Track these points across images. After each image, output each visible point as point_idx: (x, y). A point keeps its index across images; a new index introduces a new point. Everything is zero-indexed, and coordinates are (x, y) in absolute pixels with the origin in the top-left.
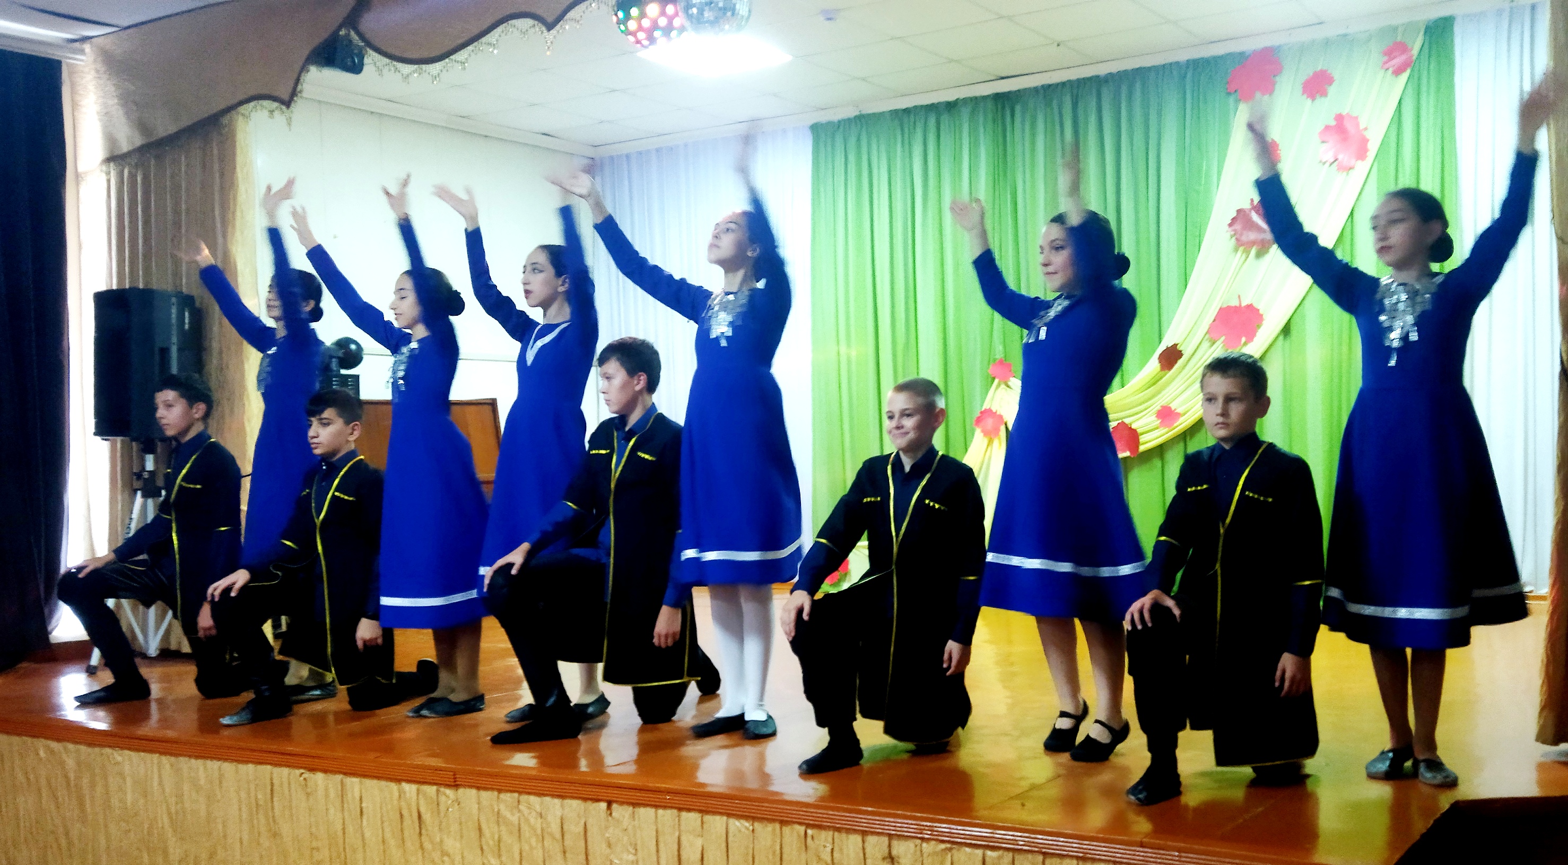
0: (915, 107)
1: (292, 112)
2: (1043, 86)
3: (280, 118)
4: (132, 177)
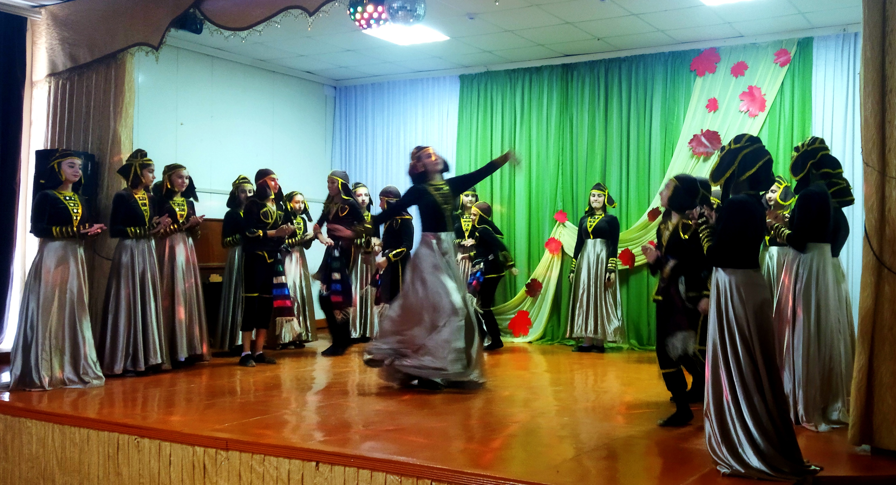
0: (518, 69)
1: (159, 53)
2: (589, 61)
3: (152, 57)
4: (64, 85)
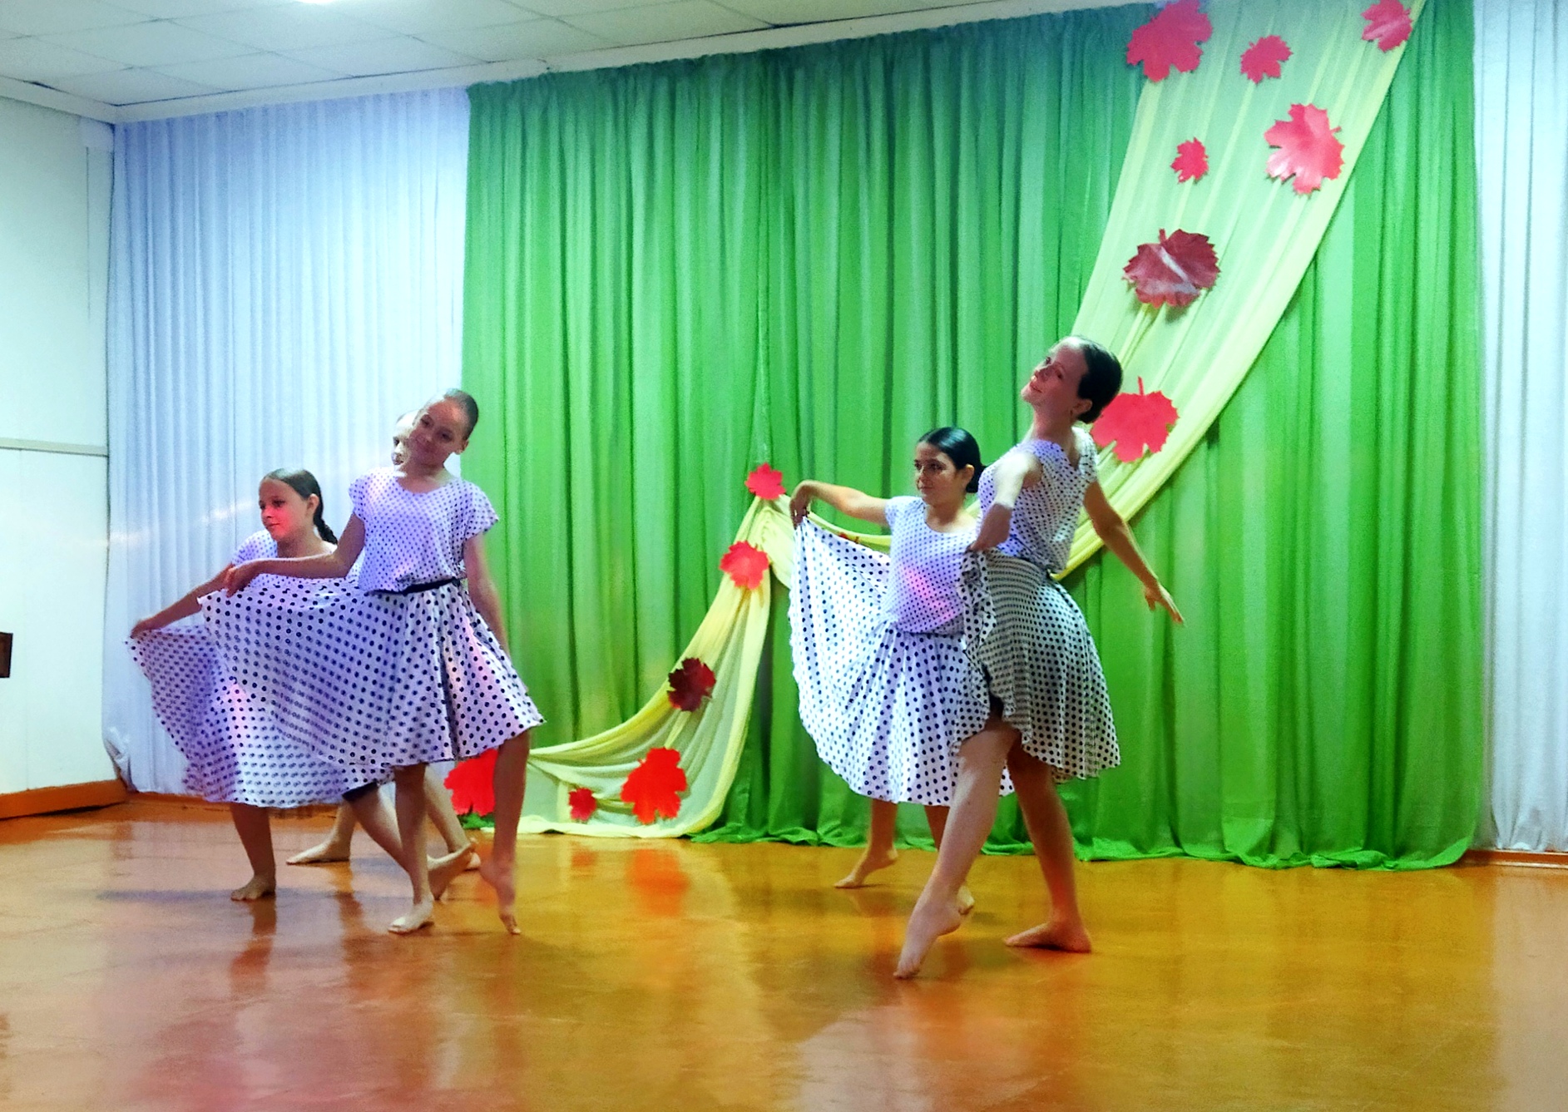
2: (839, 42)
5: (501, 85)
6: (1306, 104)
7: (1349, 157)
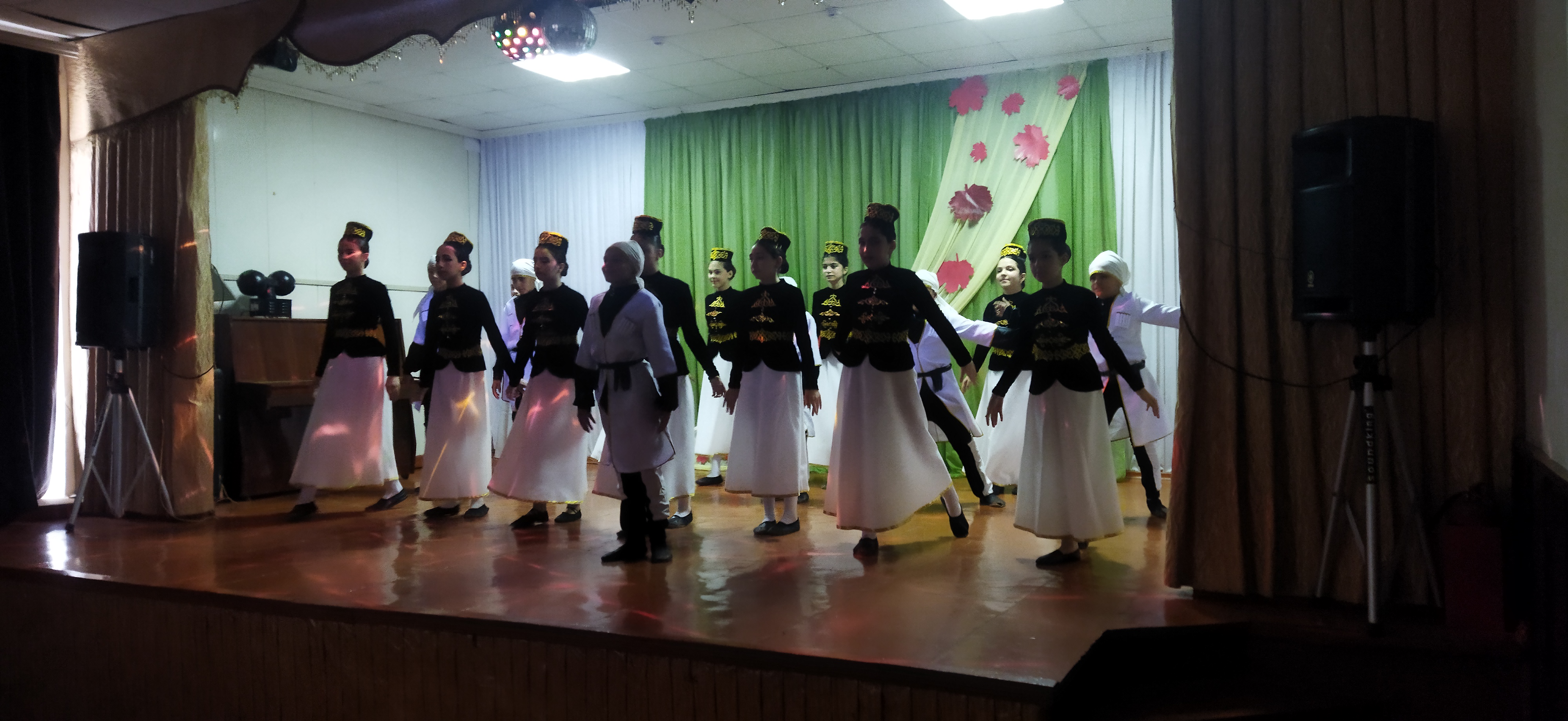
1: (239, 98)
2: (816, 98)
3: (229, 103)
4: (113, 147)
5: (660, 119)
6: (1032, 125)
7: (1052, 149)
